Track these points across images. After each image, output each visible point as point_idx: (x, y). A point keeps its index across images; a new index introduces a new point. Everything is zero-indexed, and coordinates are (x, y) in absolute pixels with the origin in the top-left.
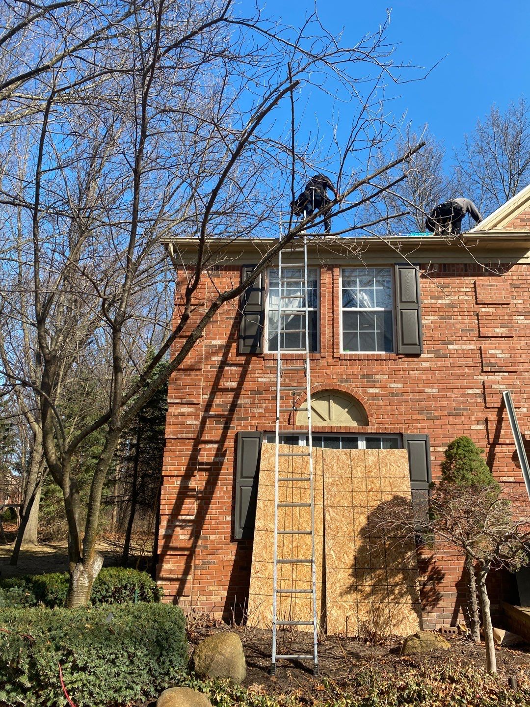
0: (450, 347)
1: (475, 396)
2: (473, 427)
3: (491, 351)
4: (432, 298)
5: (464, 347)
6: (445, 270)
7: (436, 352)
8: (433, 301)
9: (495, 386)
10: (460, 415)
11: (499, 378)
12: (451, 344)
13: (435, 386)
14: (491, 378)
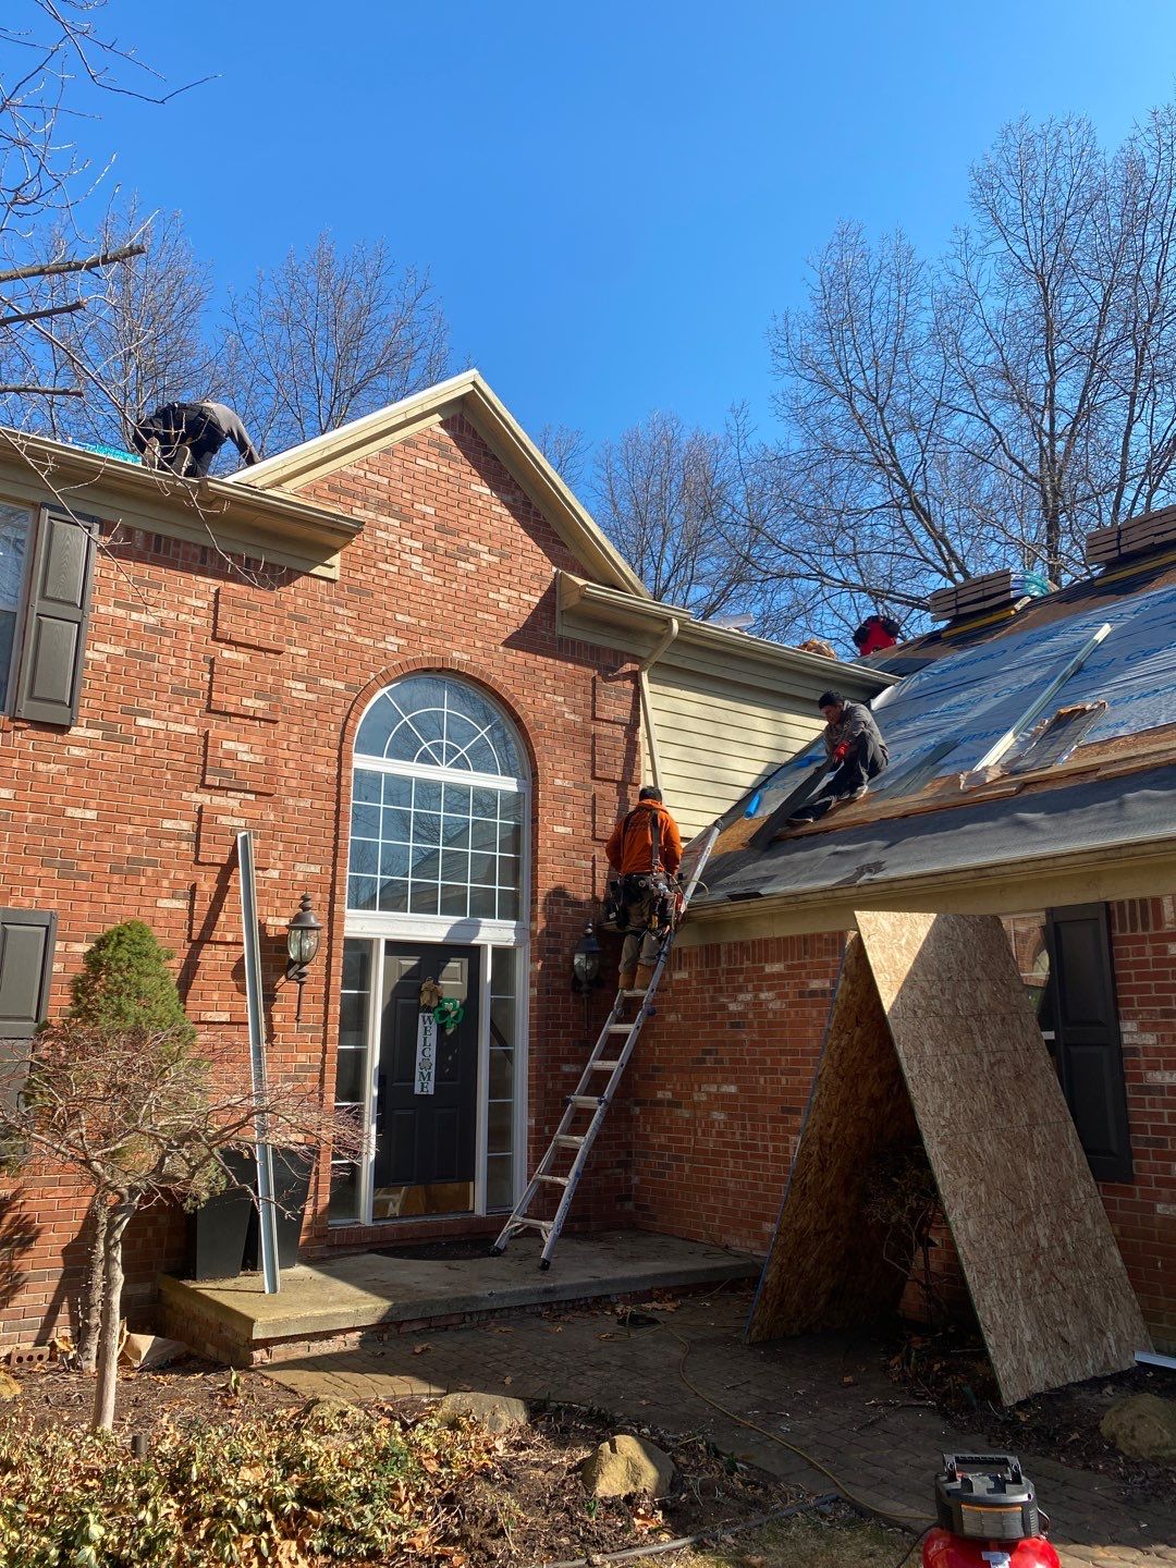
0: (142, 721)
1: (178, 836)
2: (163, 903)
3: (228, 745)
5: (172, 726)
6: (157, 550)
7: (108, 728)
9: (223, 820)
10: (139, 874)
11: (234, 804)
12: (145, 714)
13: (93, 804)
14: (219, 800)
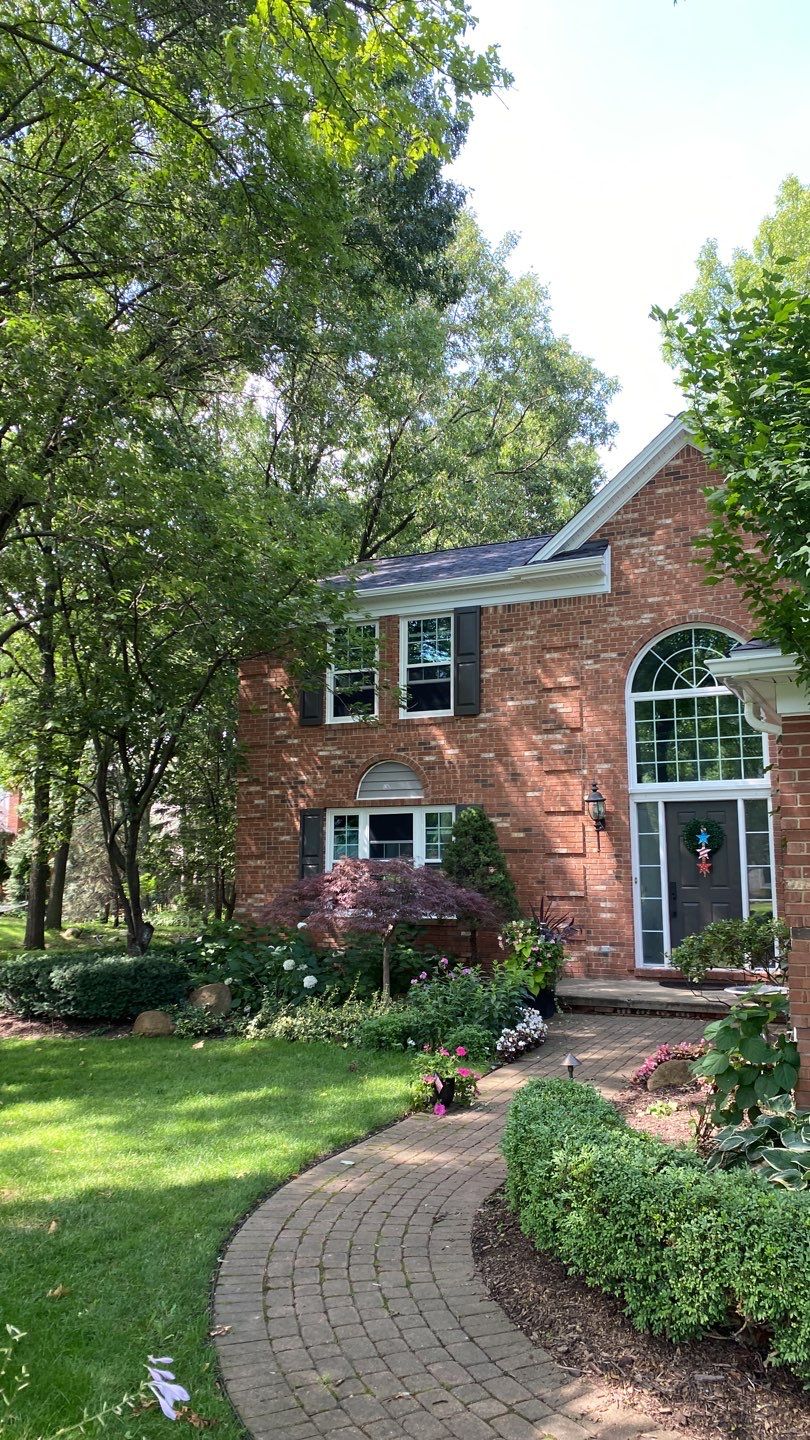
1: (533, 759)
2: (529, 794)
3: (552, 706)
4: (494, 647)
7: (495, 710)
8: (495, 650)
9: (554, 747)
12: (511, 699)
13: (492, 749)
14: (551, 736)
